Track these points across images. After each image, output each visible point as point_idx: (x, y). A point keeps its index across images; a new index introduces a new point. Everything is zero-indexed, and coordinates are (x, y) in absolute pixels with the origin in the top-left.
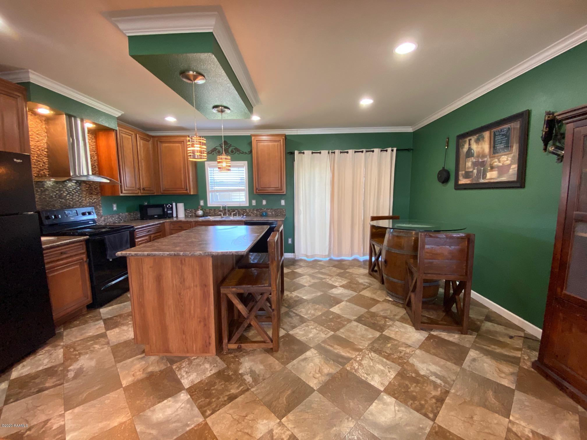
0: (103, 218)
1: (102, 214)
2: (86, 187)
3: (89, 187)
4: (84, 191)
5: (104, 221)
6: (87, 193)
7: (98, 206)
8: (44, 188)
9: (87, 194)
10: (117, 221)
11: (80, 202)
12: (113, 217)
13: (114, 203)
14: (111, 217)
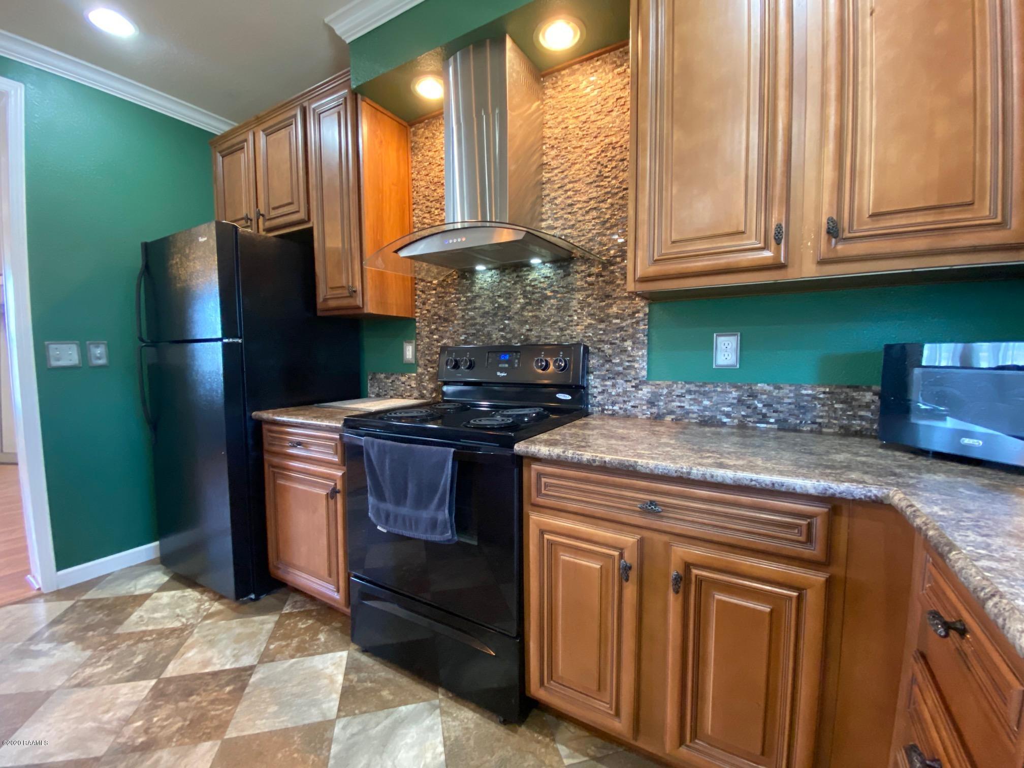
0: (645, 392)
1: (644, 373)
2: (590, 275)
3: (599, 275)
4: (582, 289)
5: (651, 403)
6: (588, 296)
7: (628, 344)
8: (472, 292)
9: (590, 300)
10: (728, 415)
11: (561, 330)
12: (705, 394)
13: (726, 331)
14: (689, 392)
